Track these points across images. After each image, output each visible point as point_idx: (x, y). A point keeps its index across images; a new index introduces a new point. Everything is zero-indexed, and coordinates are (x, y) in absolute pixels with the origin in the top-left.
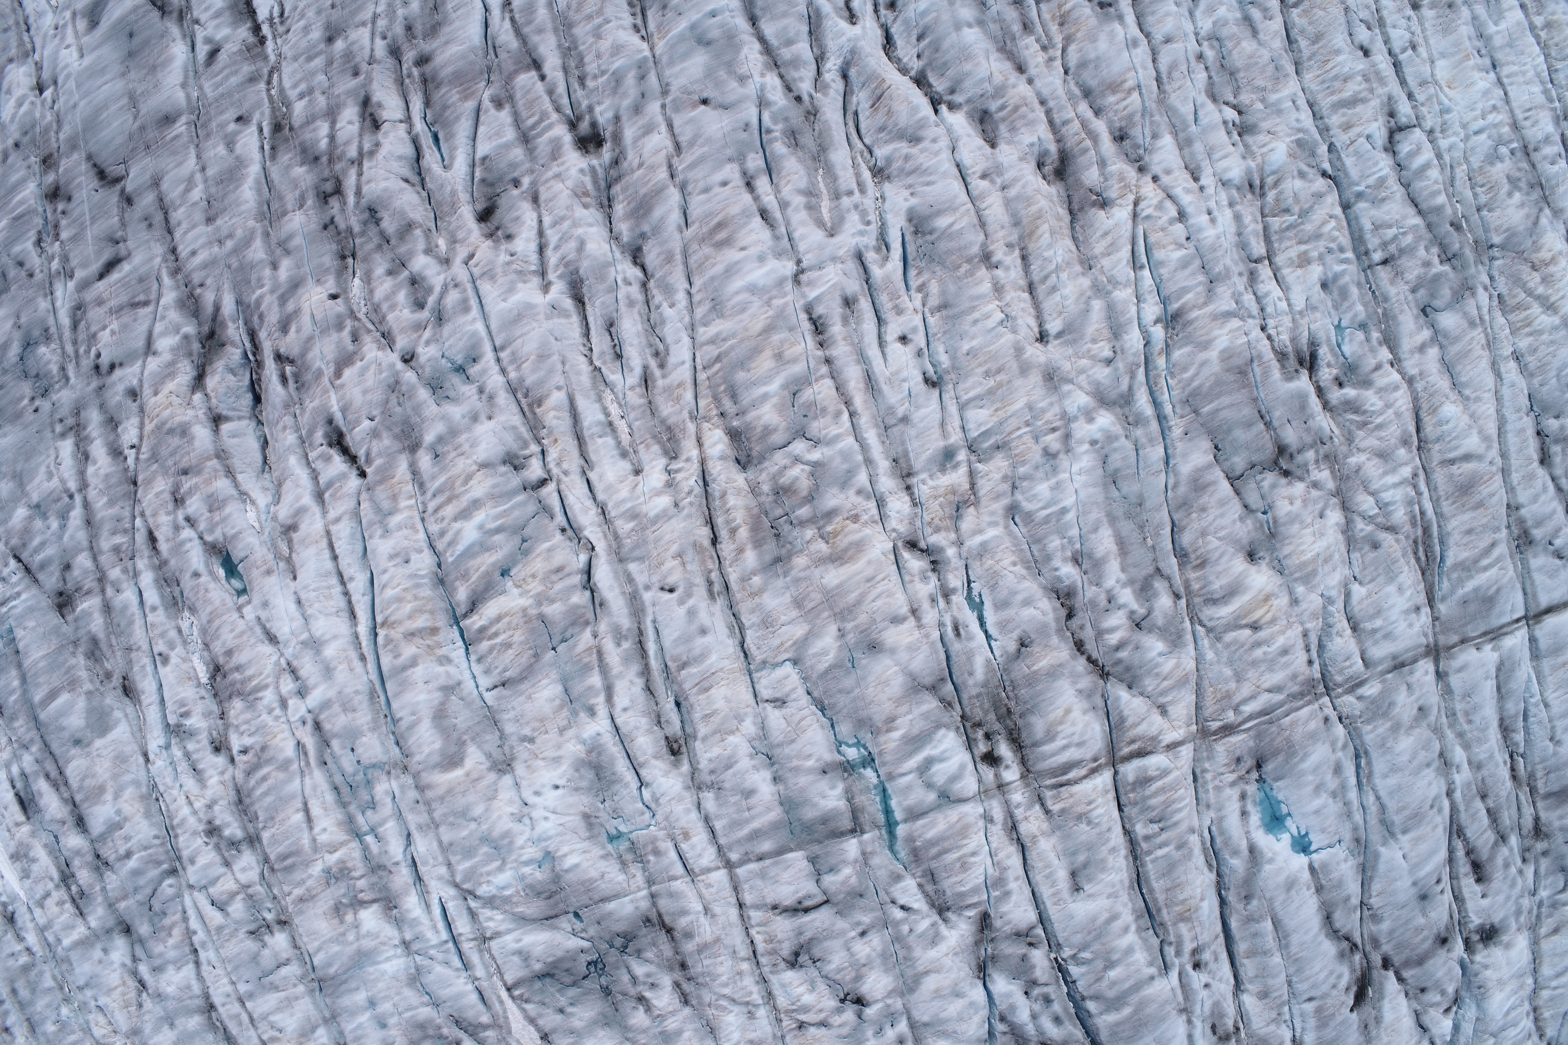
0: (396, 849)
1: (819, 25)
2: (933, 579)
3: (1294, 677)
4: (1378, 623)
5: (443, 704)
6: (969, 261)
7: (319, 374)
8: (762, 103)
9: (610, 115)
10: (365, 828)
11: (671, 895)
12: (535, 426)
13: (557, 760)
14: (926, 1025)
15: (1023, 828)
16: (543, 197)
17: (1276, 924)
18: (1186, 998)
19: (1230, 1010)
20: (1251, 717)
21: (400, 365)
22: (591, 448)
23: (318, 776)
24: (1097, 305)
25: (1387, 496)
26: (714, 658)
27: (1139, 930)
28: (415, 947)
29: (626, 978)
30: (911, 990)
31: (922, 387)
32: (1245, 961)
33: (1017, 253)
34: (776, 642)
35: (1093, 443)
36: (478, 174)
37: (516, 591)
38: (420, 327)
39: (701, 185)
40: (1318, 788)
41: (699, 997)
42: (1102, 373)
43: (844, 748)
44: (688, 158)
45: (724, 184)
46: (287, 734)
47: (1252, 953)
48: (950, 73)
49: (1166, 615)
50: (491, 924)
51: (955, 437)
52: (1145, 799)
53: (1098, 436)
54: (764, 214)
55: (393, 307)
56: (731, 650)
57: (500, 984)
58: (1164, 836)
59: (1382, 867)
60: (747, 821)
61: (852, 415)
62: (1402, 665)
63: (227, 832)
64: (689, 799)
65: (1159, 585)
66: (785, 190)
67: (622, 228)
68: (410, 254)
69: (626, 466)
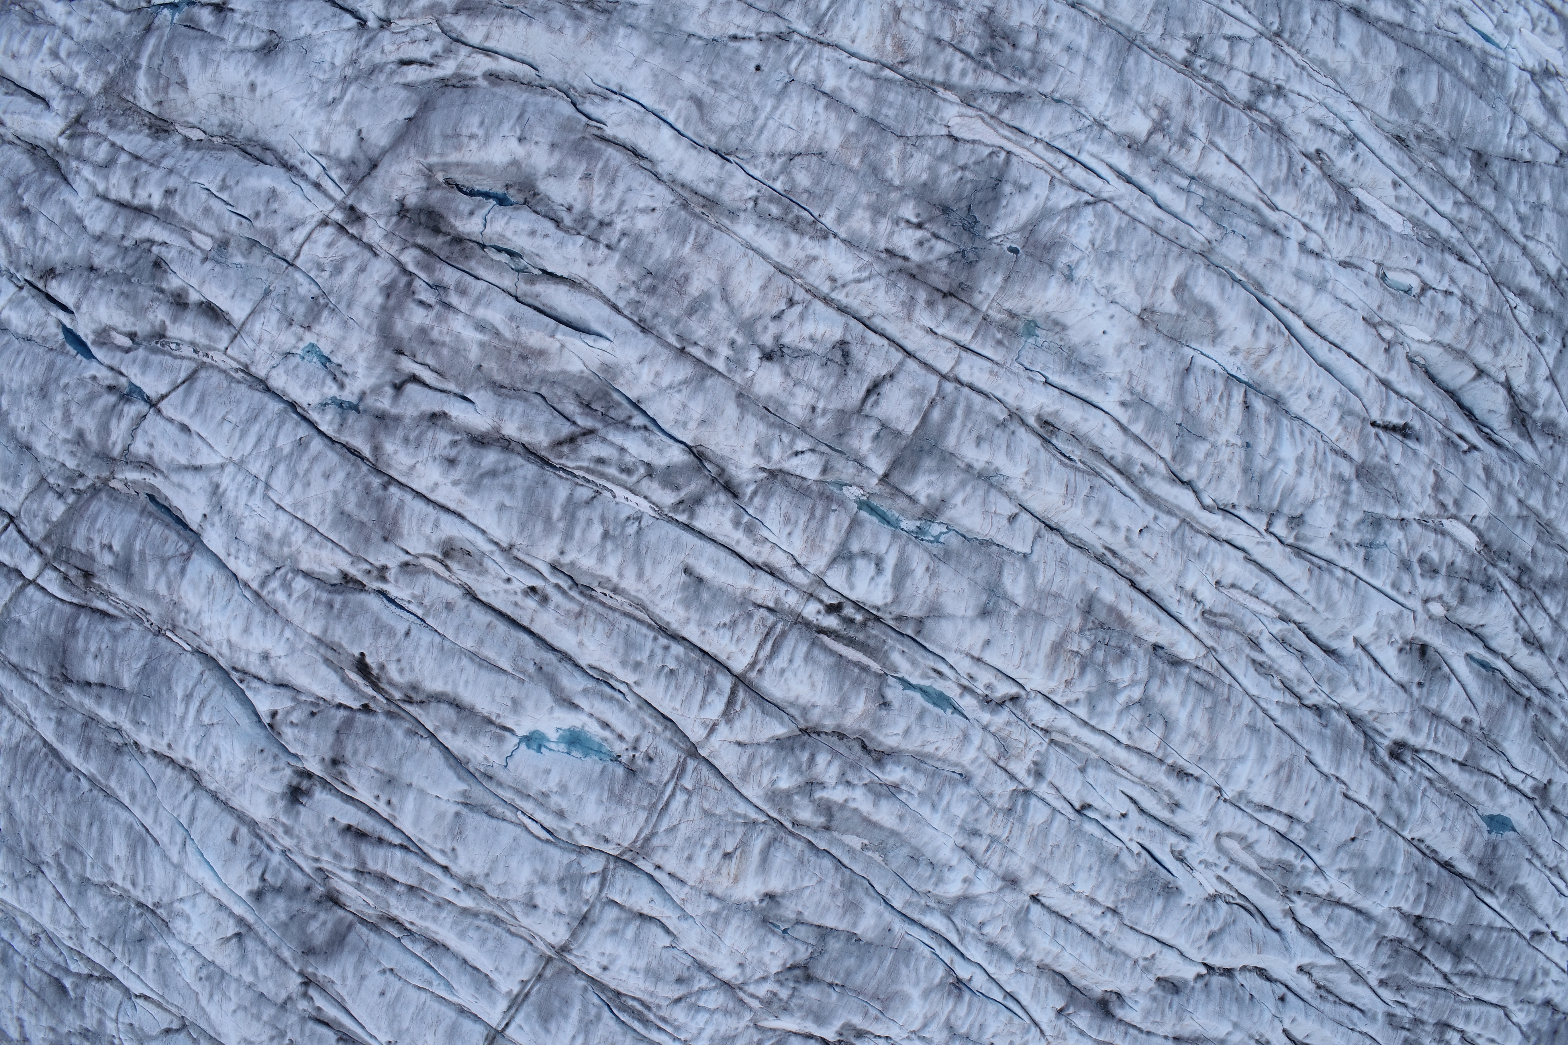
0: (1164, 192)
2: (982, 691)
3: (665, 849)
4: (630, 934)
5: (1214, 322)
6: (1123, 900)
7: (1446, 463)
8: (1319, 870)
9: (1399, 777)
10: (1194, 187)
11: (967, 322)
12: (1302, 555)
13: (1119, 350)
14: (703, 379)
15: (767, 579)
16: (1401, 692)
17: (498, 669)
18: (516, 559)
19: (466, 577)
20: (673, 796)
21: (1405, 514)
22: (1255, 572)
23: (1251, 198)
24: (1018, 950)
25: (702, 1018)
26: (1079, 513)
27: (607, 581)
28: (1096, 130)
29: (943, 232)
30: (739, 397)
31: (1090, 800)
32: (487, 621)
33: (1097, 933)
34: (1049, 558)
35: (950, 869)
36: (1446, 669)
37: (1233, 440)
38: (1413, 547)
39: (1319, 790)
40: (564, 790)
41: (884, 263)
42: (982, 914)
43: (944, 529)
44: (1339, 798)
45: (1306, 804)
46: (1290, 209)
47: (490, 630)
48: (1217, 994)
49: (797, 807)
50: (1063, 193)
51: (1043, 790)
52: (697, 676)
53: (950, 876)
54: (1268, 809)
55: (1436, 544)
56: (1068, 525)
57: (1016, 150)
58: (657, 663)
59: (448, 775)
60: (964, 421)
61: (1119, 743)
62: (581, 924)
63: (1270, 99)
64: (1013, 402)
65: (820, 821)
66: (1265, 834)
67: (1340, 719)
68: (1449, 584)
69: (1227, 581)
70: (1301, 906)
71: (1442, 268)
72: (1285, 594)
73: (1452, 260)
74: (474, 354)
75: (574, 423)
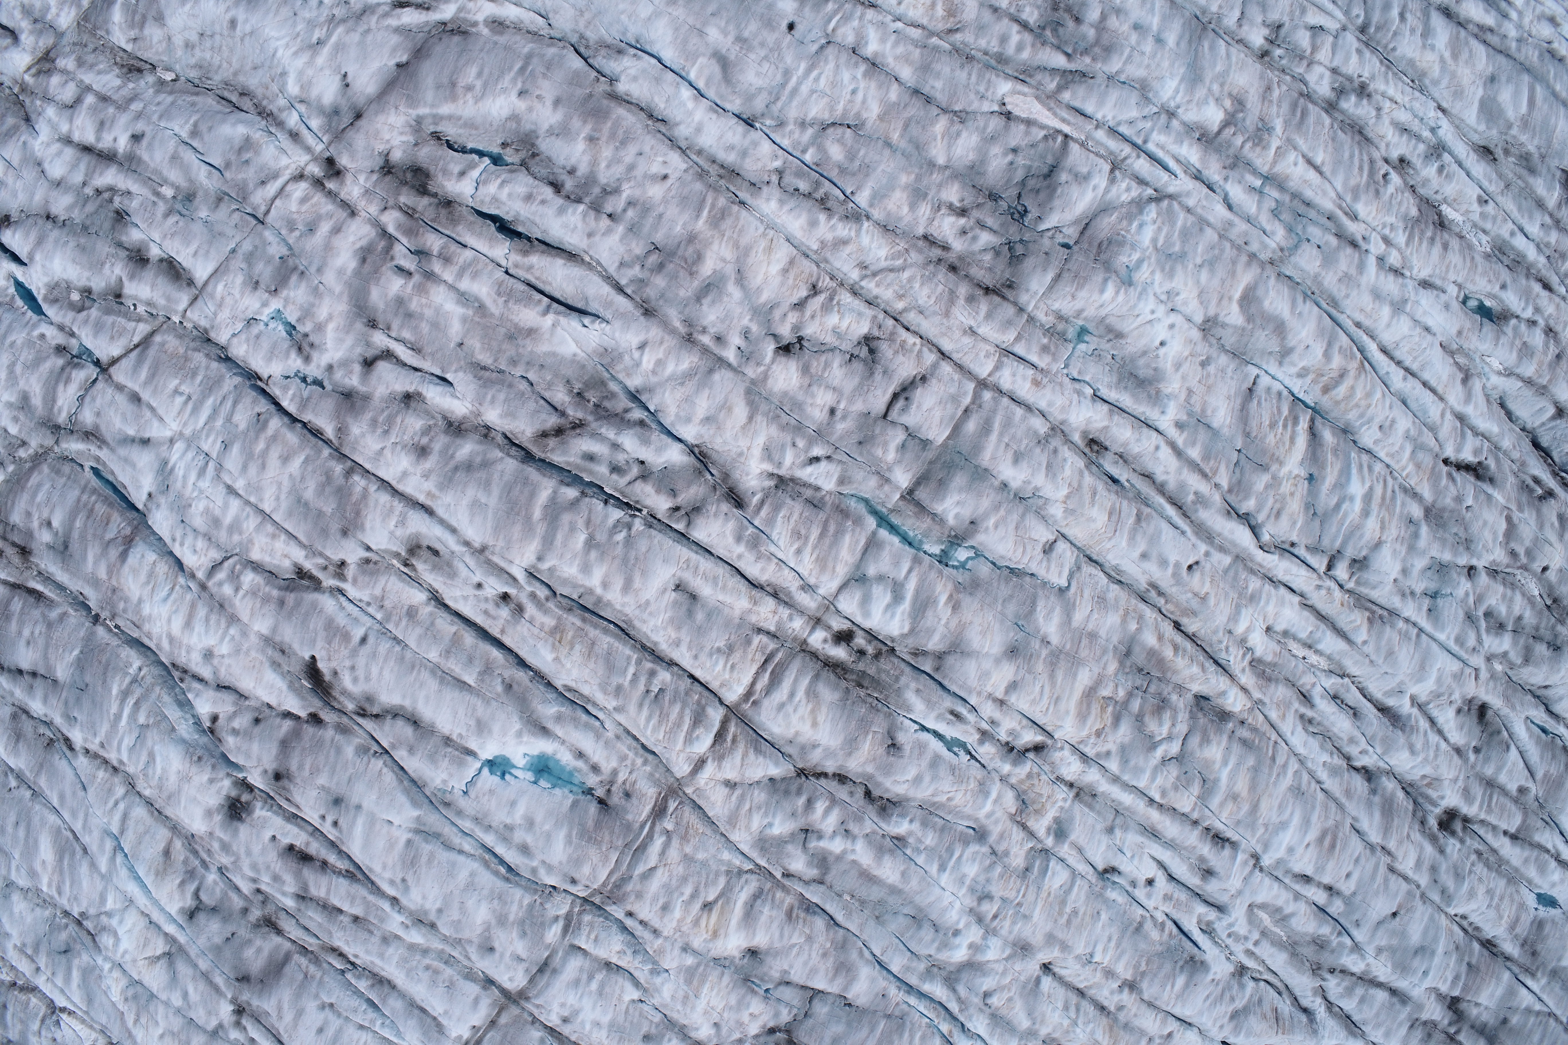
0: (1236, 192)
1: (1347, 1027)
2: (1003, 737)
3: (639, 896)
4: (594, 986)
5: (1283, 339)
6: (1143, 974)
7: (1520, 509)
8: (1357, 948)
9: (1449, 850)
10: (1267, 190)
11: (1009, 323)
12: (1361, 602)
13: (1178, 366)
14: (711, 371)
15: (771, 602)
16: (1456, 758)
17: (462, 685)
18: (489, 563)
19: (430, 578)
20: (650, 836)
21: (1474, 562)
22: (1312, 619)
23: (1327, 204)
24: (1025, 1023)
26: (1124, 543)
27: (590, 591)
28: (1164, 117)
29: (990, 221)
30: (748, 392)
31: (1115, 863)
32: (454, 629)
33: (1112, 1008)
34: (1087, 593)
35: (956, 933)
36: (1505, 735)
37: (1296, 472)
38: (1479, 600)
39: (1363, 861)
40: (530, 823)
41: (920, 251)
42: (987, 983)
43: (971, 554)
44: (1382, 870)
45: (1348, 876)
46: (1369, 219)
47: (456, 640)
49: (788, 856)
50: (1124, 185)
51: (1065, 850)
52: (684, 705)
53: (957, 941)
54: (1306, 879)
55: (1504, 597)
56: (1110, 557)
57: (1075, 135)
58: (641, 687)
59: (402, 799)
60: (1001, 435)
61: (1152, 801)
62: (541, 970)
63: (1353, 98)
64: (1057, 415)
65: (813, 873)
66: (1302, 907)
67: (1389, 785)
68: (1515, 643)
69: (1279, 627)
70: (1334, 986)
71: (1527, 296)
72: (1340, 645)
73: (1537, 288)
74: (455, 329)
75: (563, 414)
